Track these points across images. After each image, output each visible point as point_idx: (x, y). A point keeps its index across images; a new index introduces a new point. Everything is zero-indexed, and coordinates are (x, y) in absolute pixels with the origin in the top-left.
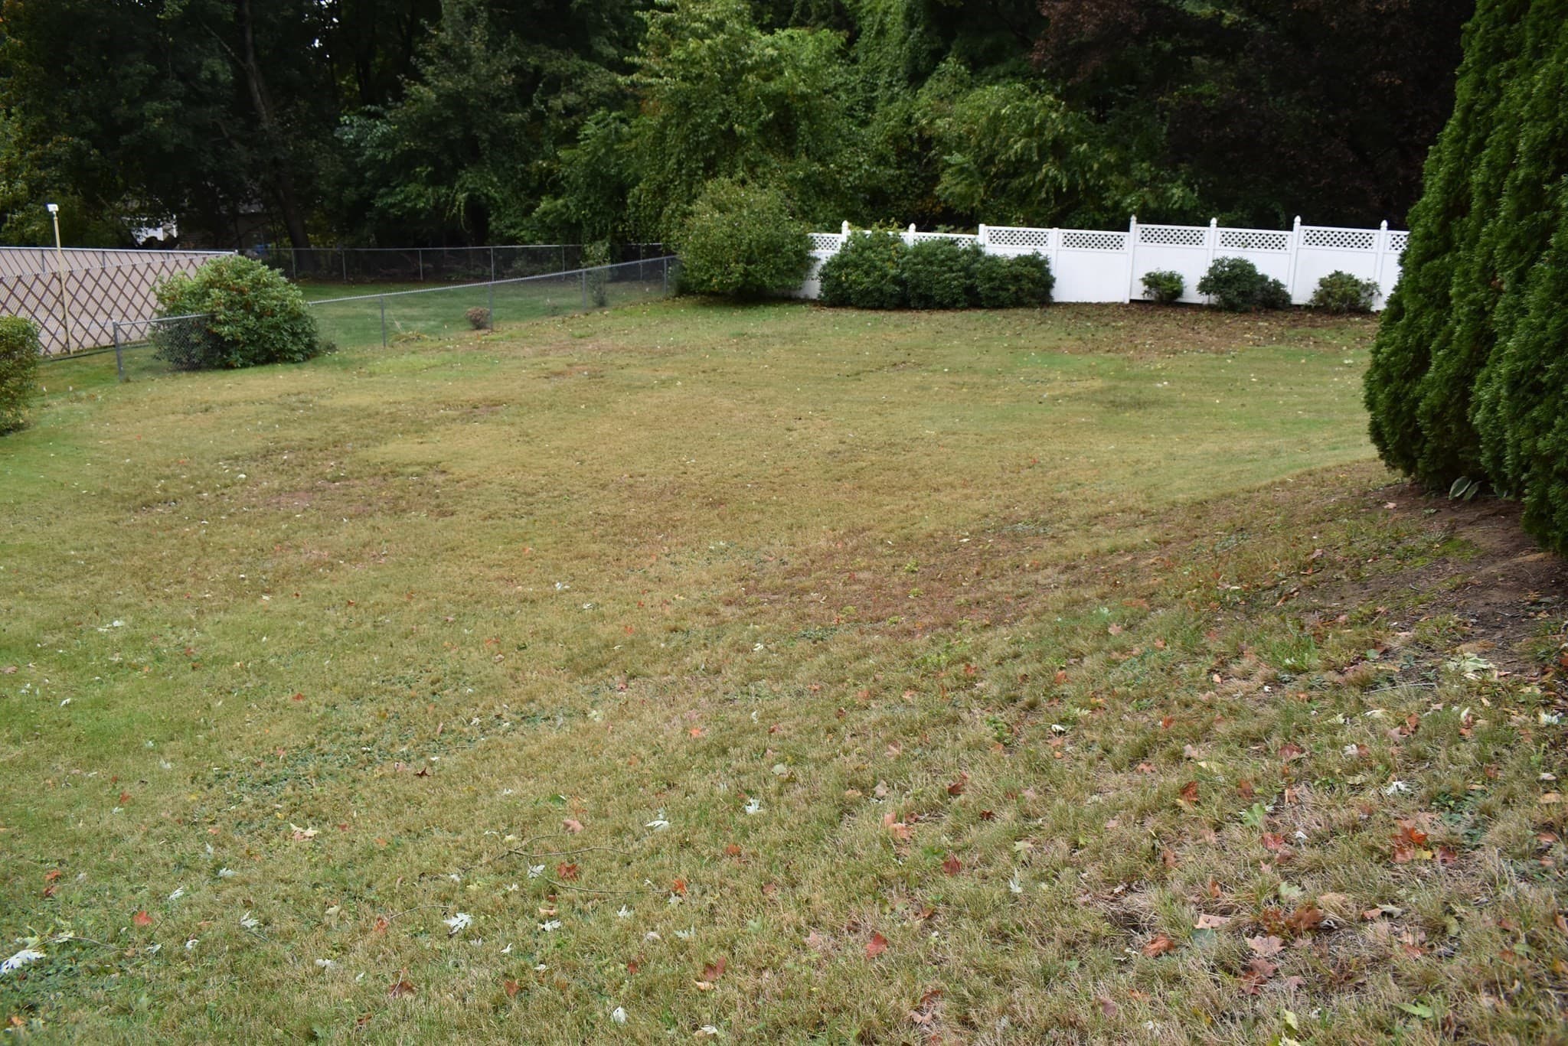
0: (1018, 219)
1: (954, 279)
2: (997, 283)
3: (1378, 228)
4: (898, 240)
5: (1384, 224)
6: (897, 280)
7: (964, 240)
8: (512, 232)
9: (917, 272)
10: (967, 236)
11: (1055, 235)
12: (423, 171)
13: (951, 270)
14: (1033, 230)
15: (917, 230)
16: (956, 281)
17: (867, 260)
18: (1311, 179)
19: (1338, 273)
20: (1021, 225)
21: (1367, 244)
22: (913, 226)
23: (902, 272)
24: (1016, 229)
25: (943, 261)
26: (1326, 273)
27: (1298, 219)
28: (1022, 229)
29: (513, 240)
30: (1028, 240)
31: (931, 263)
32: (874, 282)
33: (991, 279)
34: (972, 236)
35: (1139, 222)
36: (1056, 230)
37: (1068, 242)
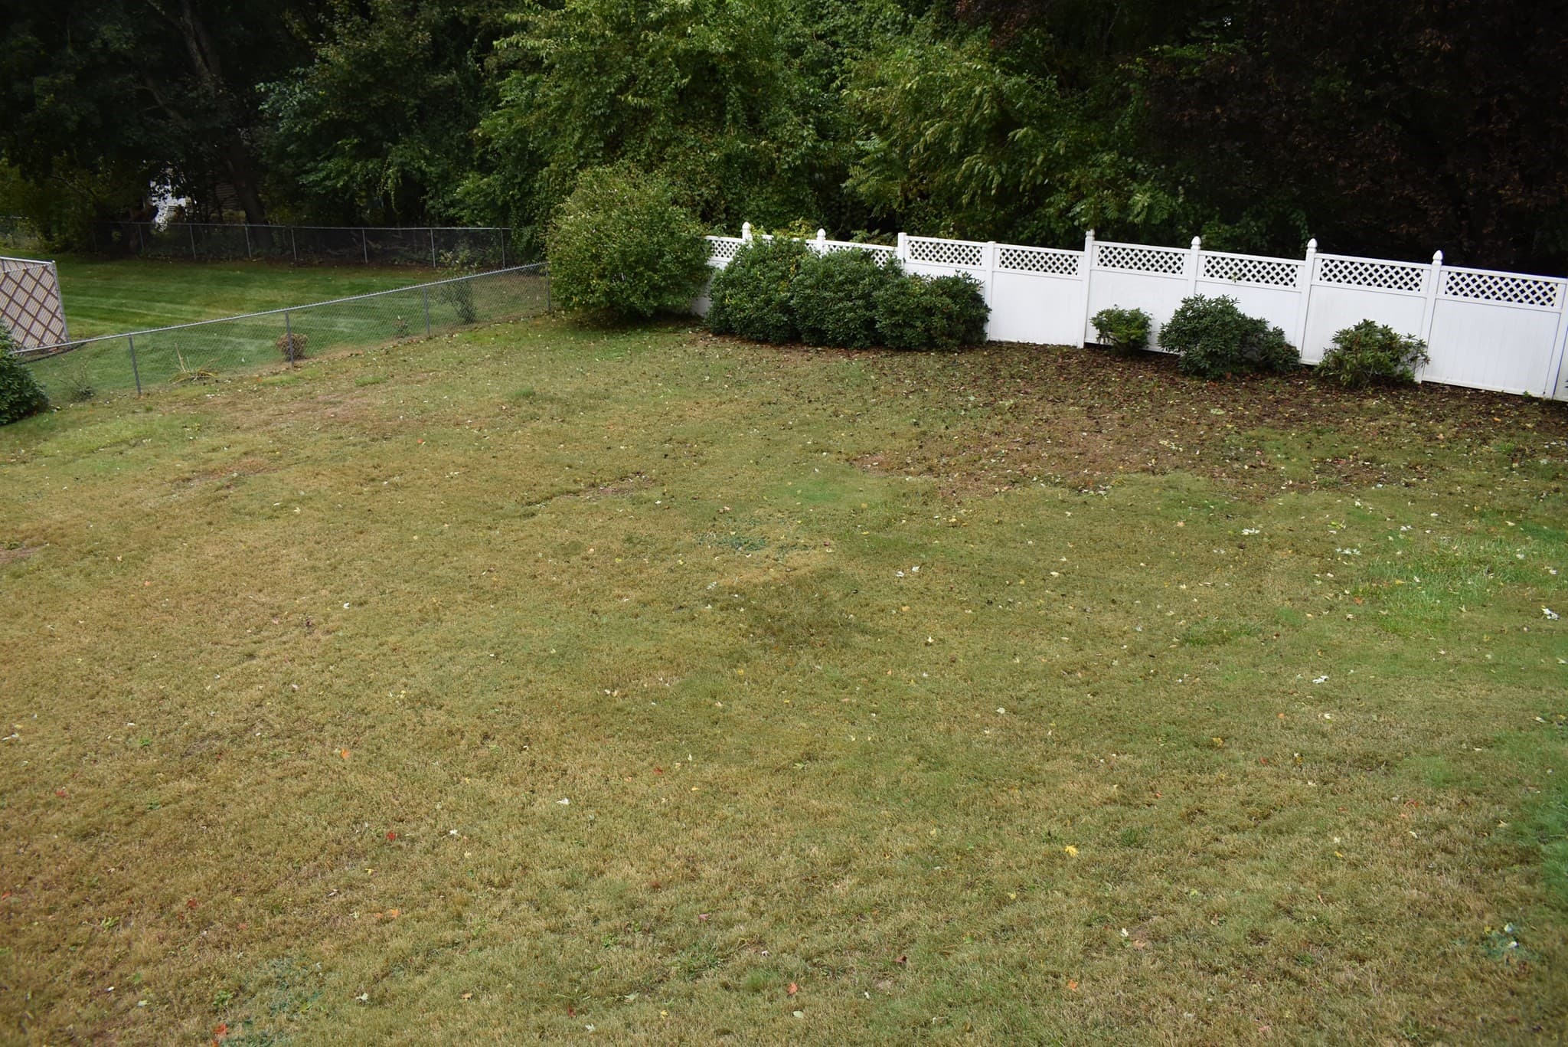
0: (946, 227)
1: (851, 310)
2: (899, 318)
3: (1430, 261)
4: (801, 250)
5: (1438, 255)
6: (785, 307)
7: (881, 252)
8: (452, 211)
9: (808, 298)
10: (885, 248)
11: (991, 250)
12: (347, 144)
13: (849, 297)
14: (964, 243)
15: (827, 237)
16: (851, 312)
17: (754, 278)
18: (1341, 182)
19: (1368, 325)
20: (950, 235)
21: (1411, 283)
22: (821, 232)
23: (791, 298)
24: (942, 241)
25: (842, 283)
26: (1350, 323)
27: (1312, 243)
28: (950, 241)
29: (452, 221)
30: (957, 256)
31: (825, 287)
32: (758, 308)
33: (893, 313)
34: (890, 248)
35: (1097, 238)
36: (991, 243)
37: (1007, 262)
